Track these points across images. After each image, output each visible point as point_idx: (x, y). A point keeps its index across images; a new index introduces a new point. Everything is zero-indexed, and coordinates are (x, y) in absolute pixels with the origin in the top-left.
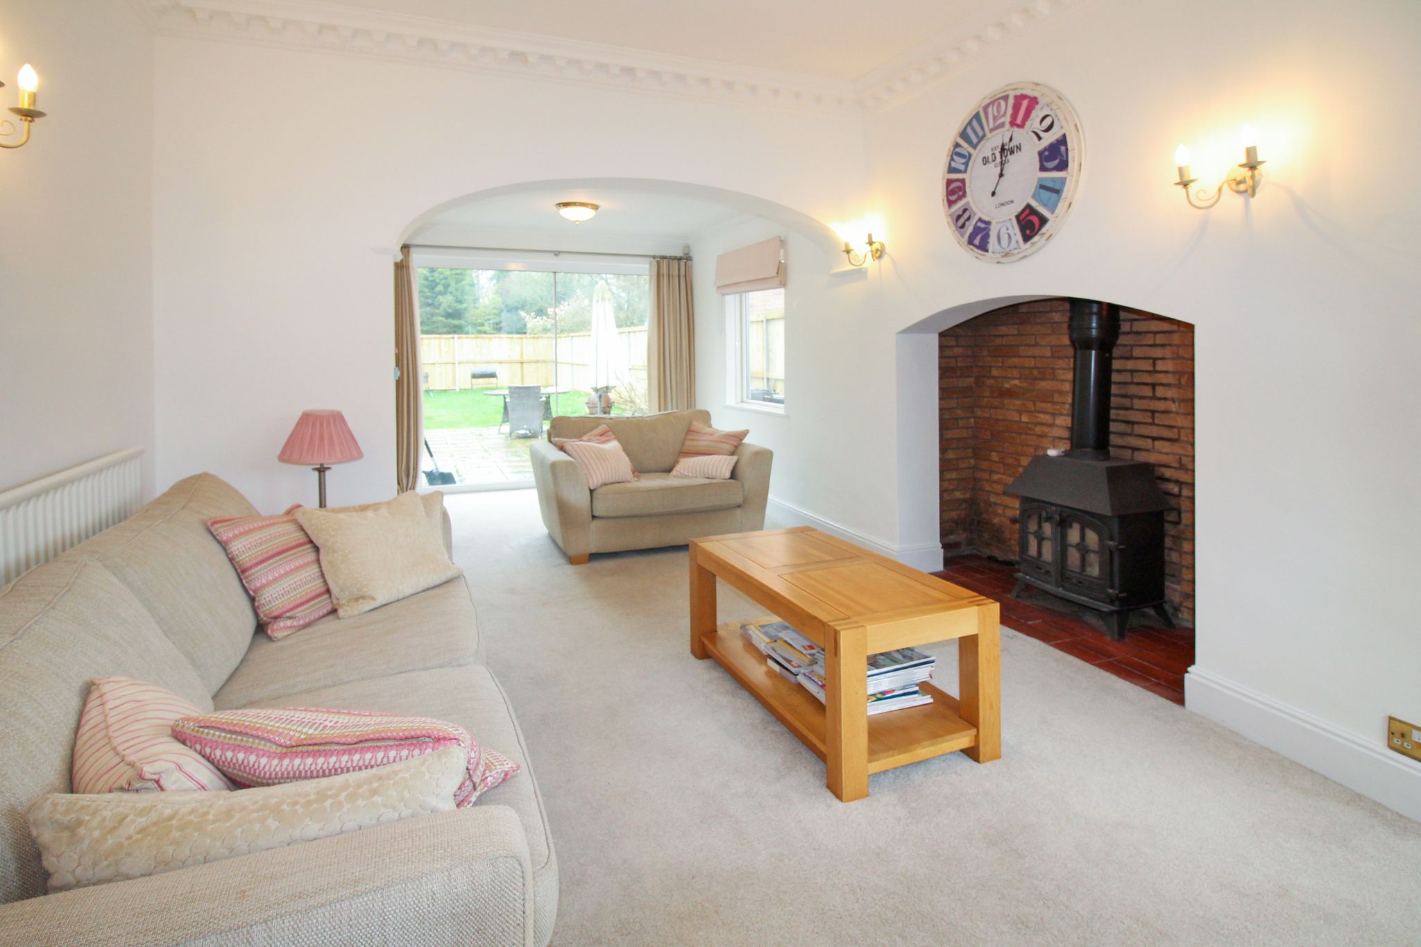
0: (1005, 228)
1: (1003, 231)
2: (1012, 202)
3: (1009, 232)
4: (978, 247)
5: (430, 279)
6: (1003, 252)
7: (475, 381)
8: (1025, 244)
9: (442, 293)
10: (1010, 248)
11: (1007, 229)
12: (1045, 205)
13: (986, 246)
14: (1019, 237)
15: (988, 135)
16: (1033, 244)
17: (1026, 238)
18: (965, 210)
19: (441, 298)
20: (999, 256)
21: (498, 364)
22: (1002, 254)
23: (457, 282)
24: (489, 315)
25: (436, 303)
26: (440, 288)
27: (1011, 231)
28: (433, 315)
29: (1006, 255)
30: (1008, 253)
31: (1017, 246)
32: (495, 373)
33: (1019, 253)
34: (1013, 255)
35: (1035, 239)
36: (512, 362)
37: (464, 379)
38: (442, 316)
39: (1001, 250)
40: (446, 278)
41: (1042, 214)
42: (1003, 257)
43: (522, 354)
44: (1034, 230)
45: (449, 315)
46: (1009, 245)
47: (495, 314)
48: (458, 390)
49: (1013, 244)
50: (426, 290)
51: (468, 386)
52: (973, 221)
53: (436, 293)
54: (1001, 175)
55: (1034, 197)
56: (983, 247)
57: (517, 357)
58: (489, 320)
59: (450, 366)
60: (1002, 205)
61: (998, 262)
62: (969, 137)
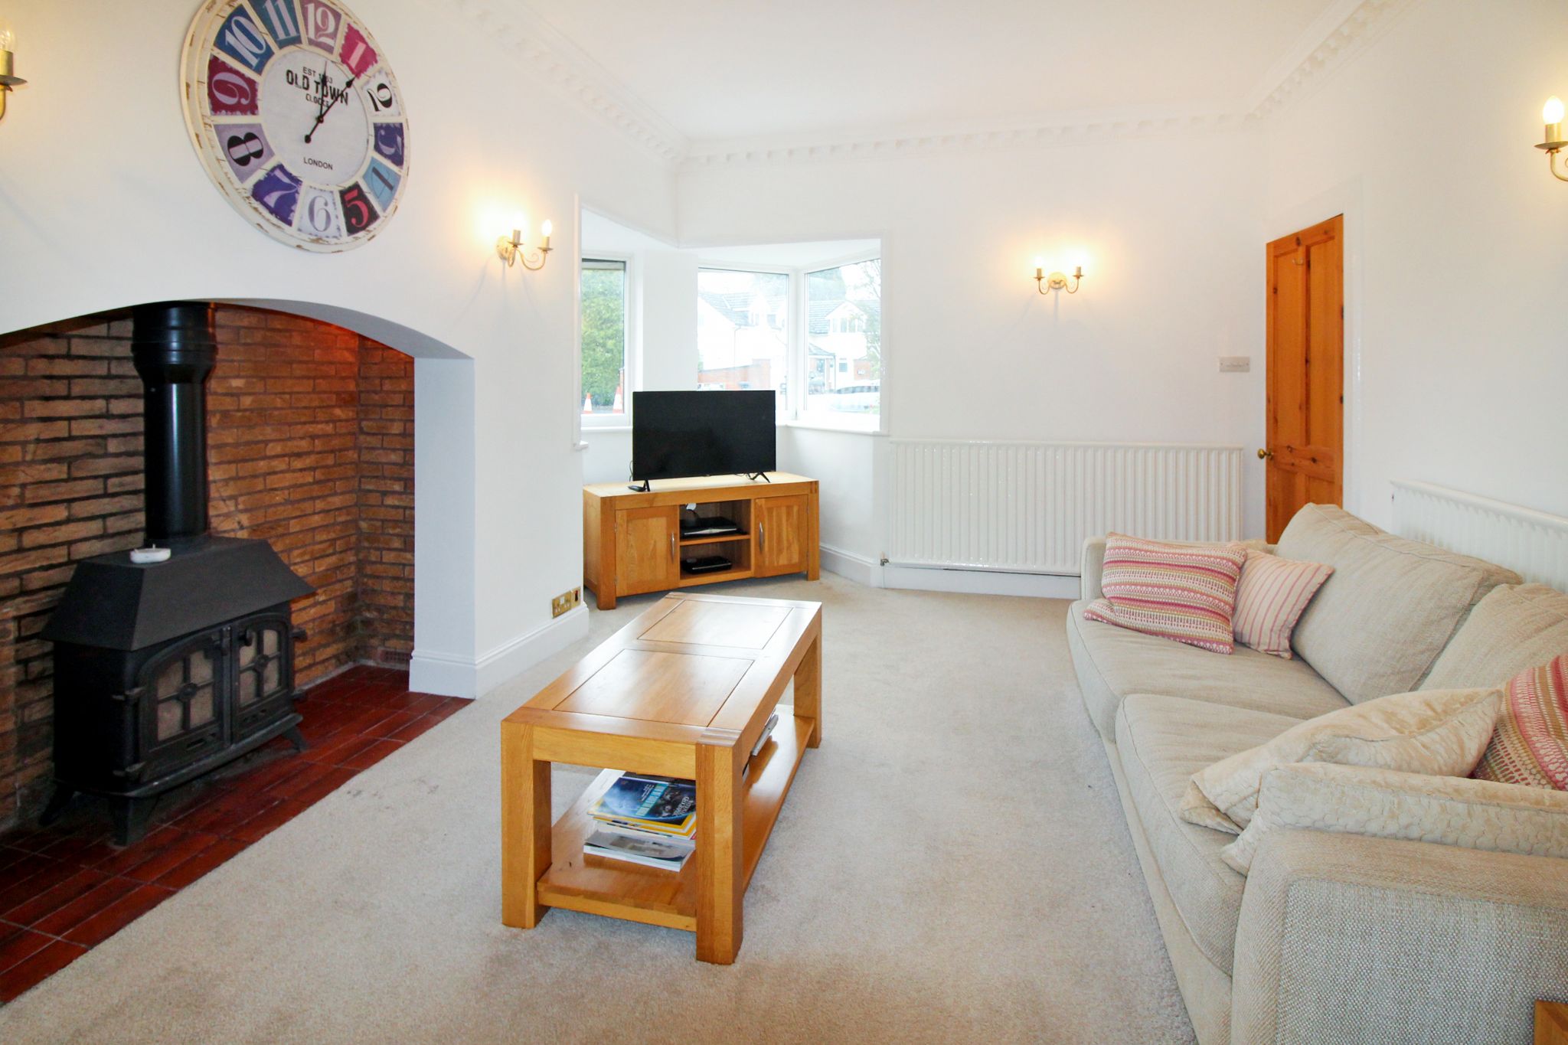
0: (323, 201)
1: (319, 205)
2: (330, 167)
3: (327, 208)
4: (272, 211)
6: (316, 235)
8: (349, 236)
10: (327, 232)
11: (326, 204)
12: (377, 197)
13: (288, 215)
14: (342, 222)
15: (305, 44)
16: (357, 238)
17: (352, 230)
18: (250, 137)
20: (306, 237)
22: (315, 238)
27: (330, 208)
29: (318, 240)
30: (320, 239)
31: (337, 235)
33: (336, 244)
34: (328, 243)
35: (361, 234)
39: (312, 230)
41: (373, 207)
42: (313, 241)
44: (362, 221)
46: (325, 229)
49: (332, 230)
52: (270, 165)
54: (320, 119)
55: (365, 177)
56: (283, 212)
60: (315, 163)
61: (299, 247)
62: (271, 23)
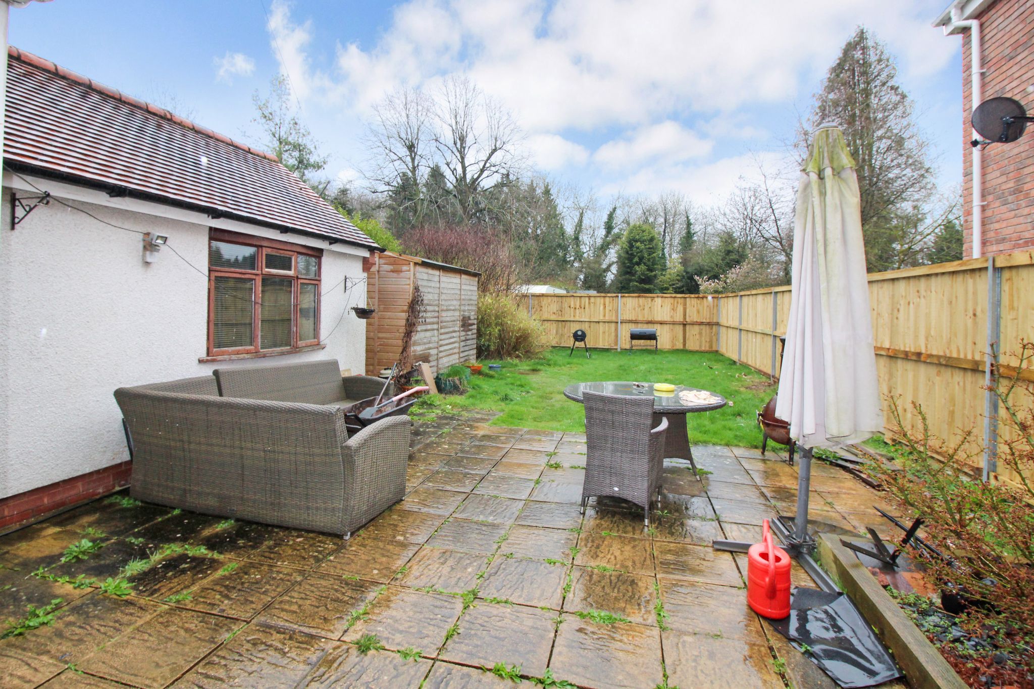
5: (630, 252)
7: (635, 342)
9: (638, 264)
19: (637, 268)
21: (659, 325)
23: (649, 255)
24: (673, 280)
25: (633, 272)
26: (636, 259)
28: (631, 280)
32: (655, 335)
36: (674, 323)
37: (625, 342)
38: (637, 282)
40: (641, 251)
43: (685, 315)
45: (642, 281)
47: (678, 280)
48: (619, 350)
50: (626, 262)
51: (628, 347)
53: (633, 264)
57: (679, 317)
58: (673, 285)
59: (613, 325)
